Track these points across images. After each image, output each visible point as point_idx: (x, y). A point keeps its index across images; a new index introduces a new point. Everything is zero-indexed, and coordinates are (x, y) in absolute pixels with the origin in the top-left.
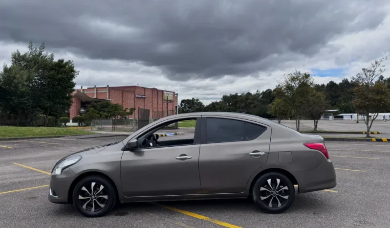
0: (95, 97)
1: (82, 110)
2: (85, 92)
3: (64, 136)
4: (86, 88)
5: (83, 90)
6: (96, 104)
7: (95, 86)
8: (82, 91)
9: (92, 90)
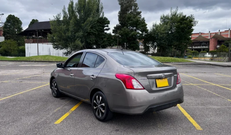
0: (229, 37)
1: (218, 46)
2: (222, 34)
3: (170, 63)
4: (224, 31)
5: (221, 33)
6: (228, 42)
7: (229, 29)
8: (219, 34)
9: (227, 32)
